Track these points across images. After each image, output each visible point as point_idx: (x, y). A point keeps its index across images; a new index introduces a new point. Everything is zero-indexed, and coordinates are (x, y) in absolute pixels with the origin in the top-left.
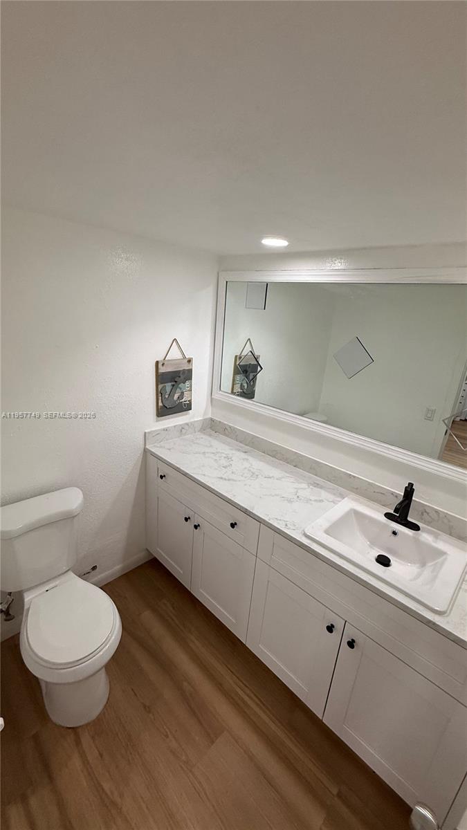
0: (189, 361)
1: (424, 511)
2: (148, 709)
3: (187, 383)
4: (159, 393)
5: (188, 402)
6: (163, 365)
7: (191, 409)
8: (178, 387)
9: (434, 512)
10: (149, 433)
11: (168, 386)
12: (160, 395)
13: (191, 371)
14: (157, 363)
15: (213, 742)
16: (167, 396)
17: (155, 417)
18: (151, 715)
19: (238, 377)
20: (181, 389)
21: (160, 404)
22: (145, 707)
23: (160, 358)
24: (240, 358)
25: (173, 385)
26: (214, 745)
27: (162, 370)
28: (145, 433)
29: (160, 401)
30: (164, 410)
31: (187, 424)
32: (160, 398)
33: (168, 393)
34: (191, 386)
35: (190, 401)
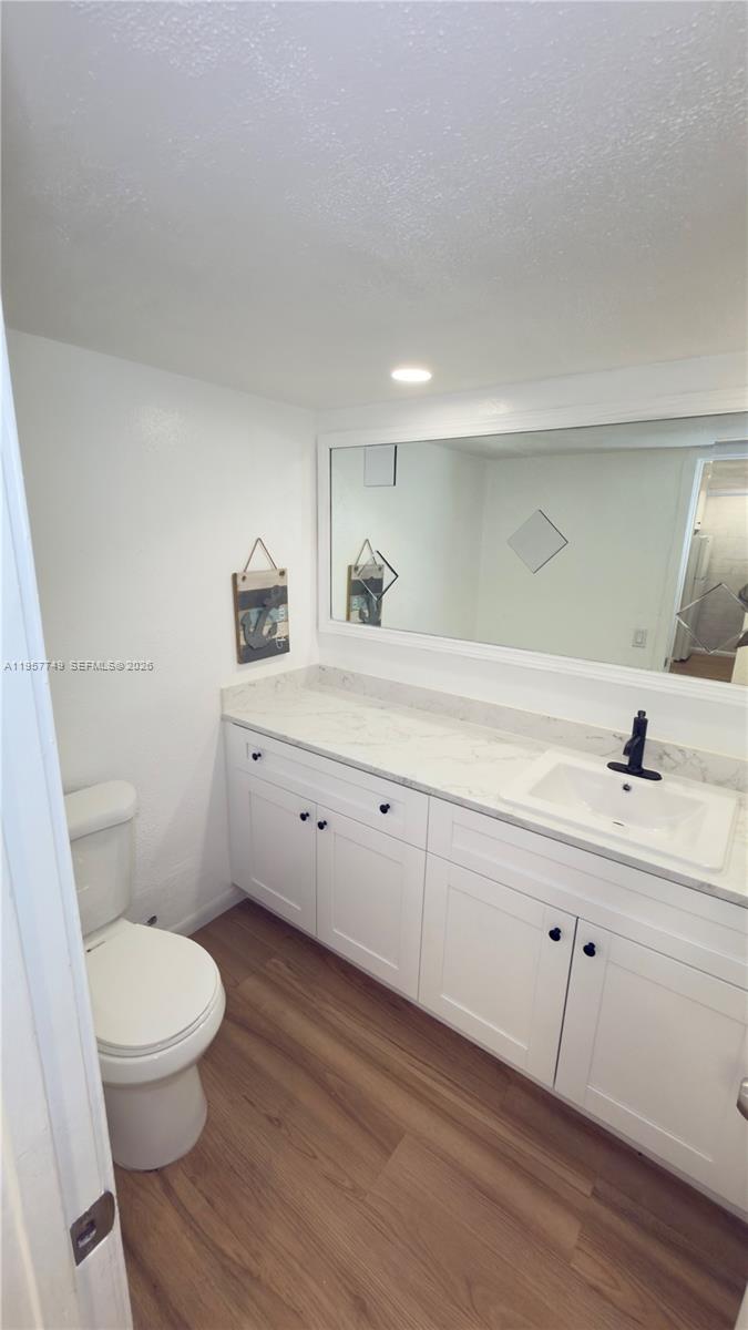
0: (282, 573)
1: (663, 754)
2: (276, 1122)
3: (282, 608)
4: (241, 624)
5: (283, 640)
6: (244, 578)
7: (288, 650)
8: (267, 615)
9: (677, 752)
10: (228, 690)
11: (254, 613)
12: (241, 628)
13: (284, 589)
14: (235, 576)
15: (389, 1154)
16: (252, 630)
17: (236, 662)
18: (284, 1131)
19: (355, 600)
20: (271, 617)
21: (243, 643)
22: (270, 1119)
23: (239, 570)
24: (356, 569)
25: (260, 613)
26: (393, 1157)
27: (243, 587)
28: (222, 690)
29: (242, 638)
30: (250, 652)
31: (284, 675)
32: (242, 633)
33: (253, 625)
34: (287, 613)
35: (287, 638)
